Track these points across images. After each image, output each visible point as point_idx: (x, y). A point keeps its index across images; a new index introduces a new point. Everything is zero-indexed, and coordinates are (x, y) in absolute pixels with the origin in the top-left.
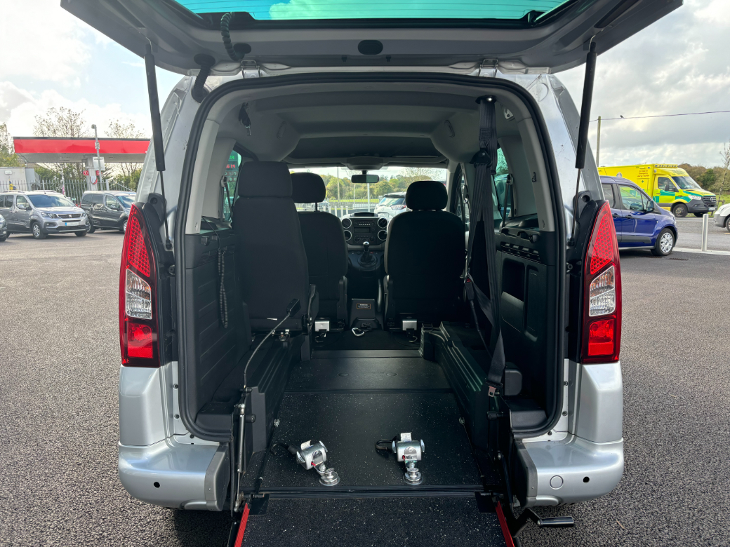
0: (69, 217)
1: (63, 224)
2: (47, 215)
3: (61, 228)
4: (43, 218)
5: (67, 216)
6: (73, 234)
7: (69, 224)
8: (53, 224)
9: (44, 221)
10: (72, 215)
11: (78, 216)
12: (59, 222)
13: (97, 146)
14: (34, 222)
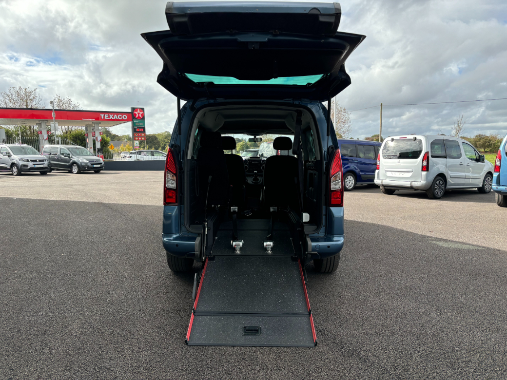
0: (37, 162)
1: (33, 166)
2: (22, 160)
3: (31, 168)
4: (20, 162)
5: (35, 161)
6: (39, 173)
7: (37, 166)
8: (26, 166)
9: (21, 164)
10: (39, 160)
11: (42, 161)
12: (31, 165)
13: (54, 115)
14: (13, 165)
